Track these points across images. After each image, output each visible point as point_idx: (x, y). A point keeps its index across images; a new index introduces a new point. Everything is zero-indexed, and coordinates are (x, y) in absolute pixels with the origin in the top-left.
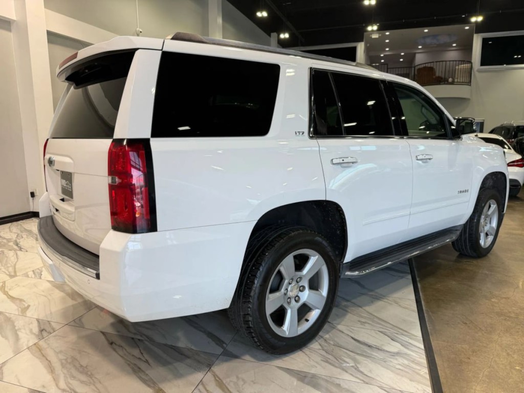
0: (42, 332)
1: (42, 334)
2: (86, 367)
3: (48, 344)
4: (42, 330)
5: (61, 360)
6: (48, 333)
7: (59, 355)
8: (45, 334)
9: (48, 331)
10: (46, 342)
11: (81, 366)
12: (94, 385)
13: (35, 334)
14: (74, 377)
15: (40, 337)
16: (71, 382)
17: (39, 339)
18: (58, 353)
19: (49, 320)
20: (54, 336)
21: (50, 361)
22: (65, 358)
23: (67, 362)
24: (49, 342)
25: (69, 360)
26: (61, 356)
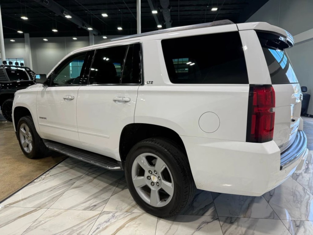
0: (299, 225)
1: (300, 224)
2: (292, 195)
3: (301, 215)
4: (298, 226)
5: (301, 204)
6: (295, 222)
7: (299, 207)
8: (298, 223)
9: (295, 224)
10: (301, 217)
11: (294, 197)
12: (295, 189)
13: (304, 227)
14: (301, 196)
15: (302, 223)
16: (303, 195)
17: (303, 222)
18: (299, 208)
19: (287, 231)
20: (294, 217)
21: (306, 207)
22: (298, 204)
23: (298, 202)
24: (299, 216)
25: (297, 202)
26: (299, 205)
